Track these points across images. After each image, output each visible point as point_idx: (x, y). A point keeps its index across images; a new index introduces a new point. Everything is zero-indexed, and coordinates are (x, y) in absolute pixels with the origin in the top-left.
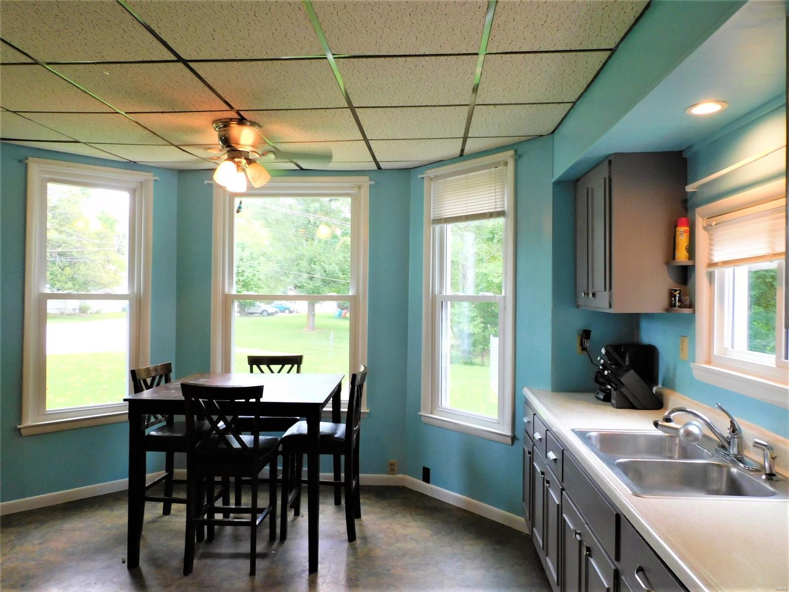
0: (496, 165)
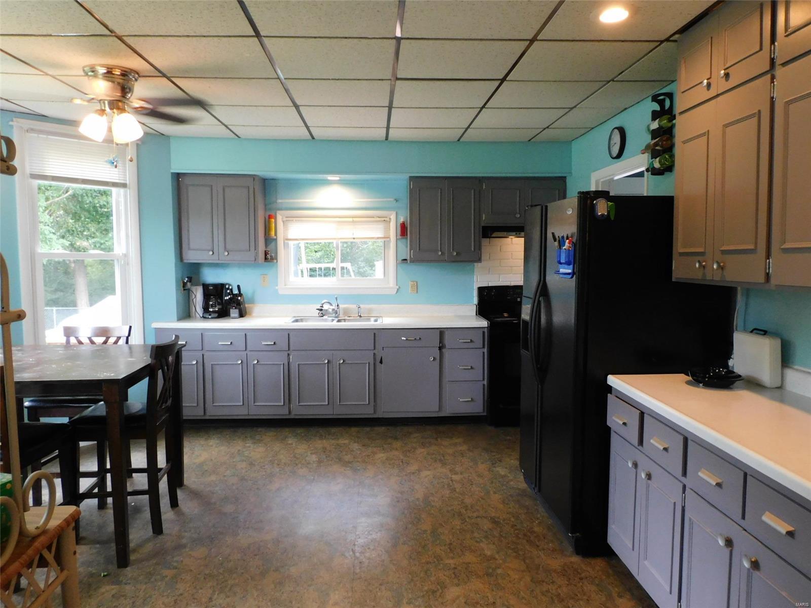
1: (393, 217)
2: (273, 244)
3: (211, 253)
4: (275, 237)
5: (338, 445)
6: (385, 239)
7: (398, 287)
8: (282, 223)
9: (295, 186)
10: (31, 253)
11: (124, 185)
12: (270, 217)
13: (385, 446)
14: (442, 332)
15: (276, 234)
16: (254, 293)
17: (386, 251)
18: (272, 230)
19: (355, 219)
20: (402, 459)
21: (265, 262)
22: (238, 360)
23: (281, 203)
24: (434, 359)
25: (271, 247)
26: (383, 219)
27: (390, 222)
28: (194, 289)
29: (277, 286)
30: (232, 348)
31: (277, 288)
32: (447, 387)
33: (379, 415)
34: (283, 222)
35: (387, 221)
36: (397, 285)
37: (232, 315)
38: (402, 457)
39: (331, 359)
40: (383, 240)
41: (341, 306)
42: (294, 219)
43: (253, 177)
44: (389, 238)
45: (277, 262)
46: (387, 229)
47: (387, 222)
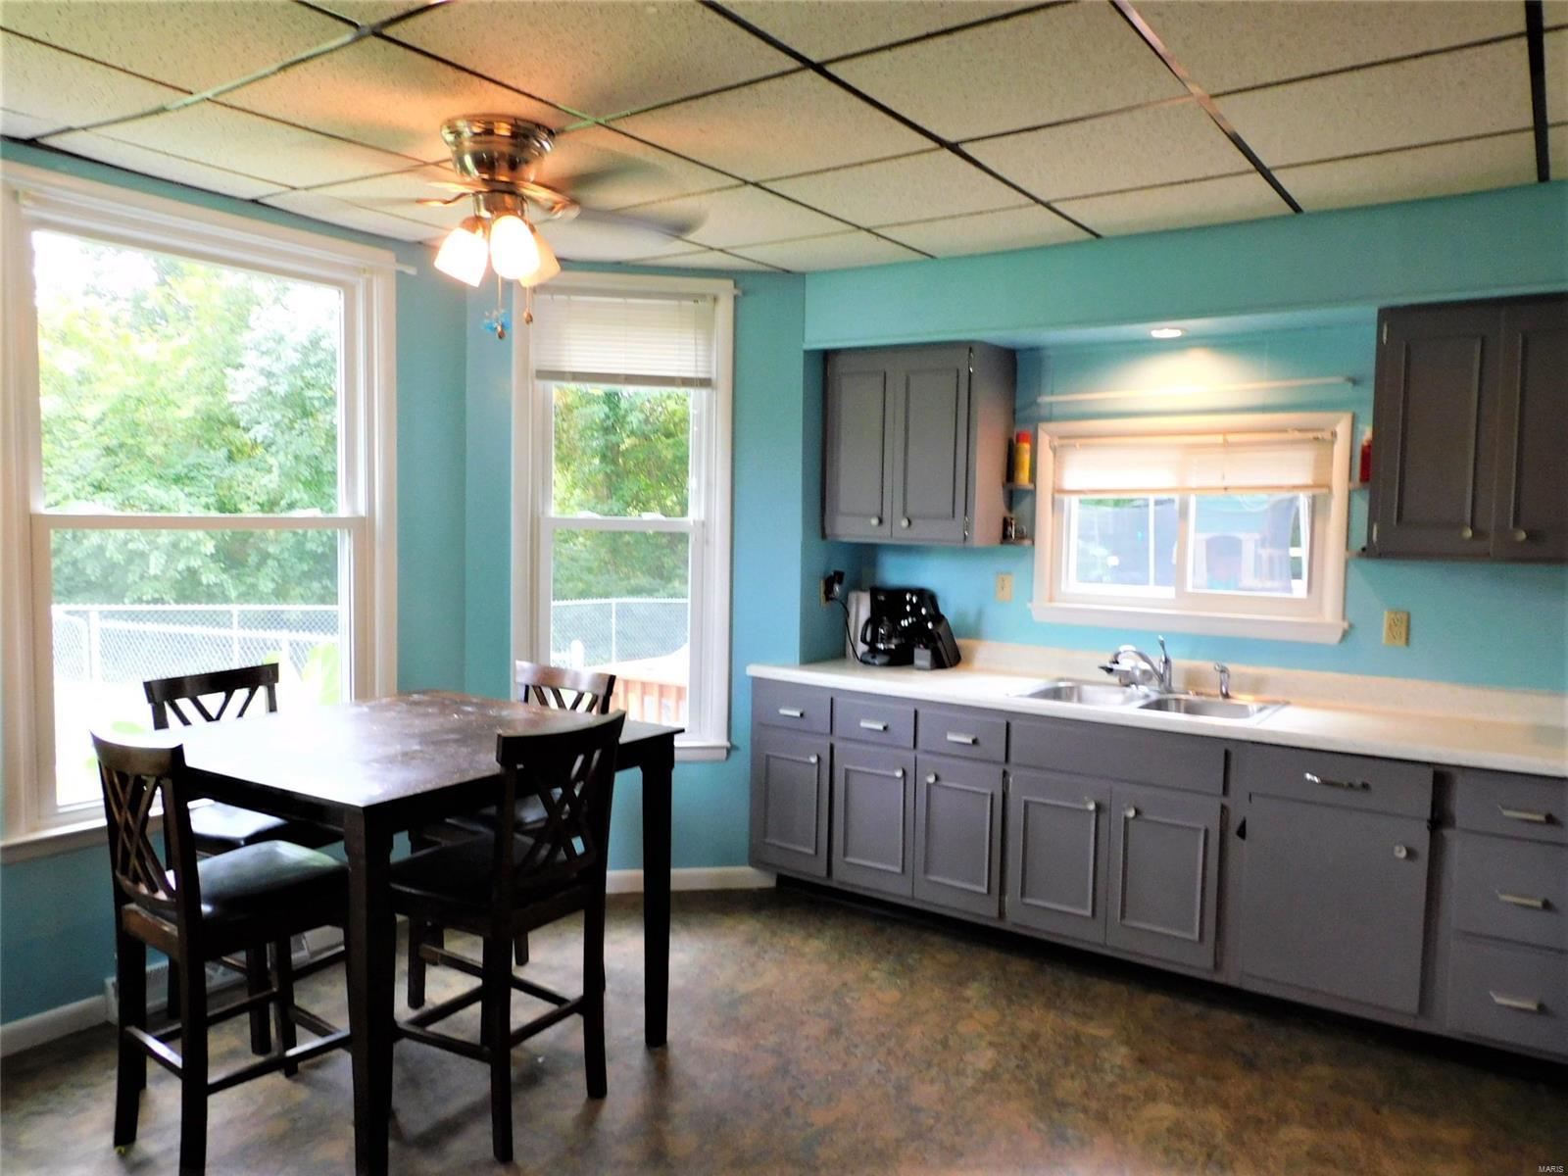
0: (696, 297)
1: (1343, 428)
2: (1027, 500)
3: (875, 521)
4: (1030, 486)
5: (1077, 1039)
6: (1317, 491)
7: (1346, 625)
8: (1051, 454)
9: (1090, 360)
10: (532, 516)
11: (704, 383)
12: (1020, 438)
13: (1200, 1081)
14: (1442, 777)
15: (1033, 478)
16: (980, 614)
17: (1318, 524)
18: (1023, 468)
19: (1231, 438)
20: (1215, 1147)
21: (1002, 543)
22: (895, 769)
23: (1051, 404)
24: (1411, 854)
25: (1023, 507)
26: (1311, 435)
27: (1332, 443)
28: (853, 596)
29: (1031, 601)
30: (885, 738)
31: (1029, 605)
32: (1450, 946)
33: (1230, 977)
34: (1054, 450)
35: (1324, 440)
36: (1344, 617)
37: (917, 662)
38: (1220, 1137)
39: (1106, 802)
40: (1310, 493)
41: (1174, 662)
42: (1078, 442)
43: (969, 346)
44: (1329, 487)
45: (1033, 543)
46: (1324, 463)
47: (1322, 442)
